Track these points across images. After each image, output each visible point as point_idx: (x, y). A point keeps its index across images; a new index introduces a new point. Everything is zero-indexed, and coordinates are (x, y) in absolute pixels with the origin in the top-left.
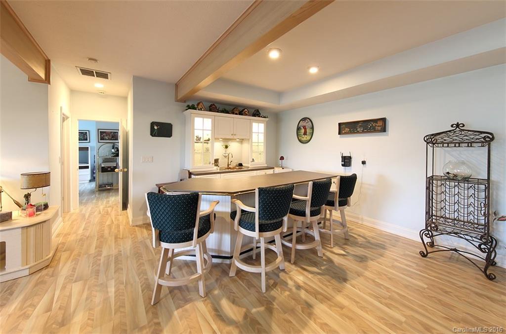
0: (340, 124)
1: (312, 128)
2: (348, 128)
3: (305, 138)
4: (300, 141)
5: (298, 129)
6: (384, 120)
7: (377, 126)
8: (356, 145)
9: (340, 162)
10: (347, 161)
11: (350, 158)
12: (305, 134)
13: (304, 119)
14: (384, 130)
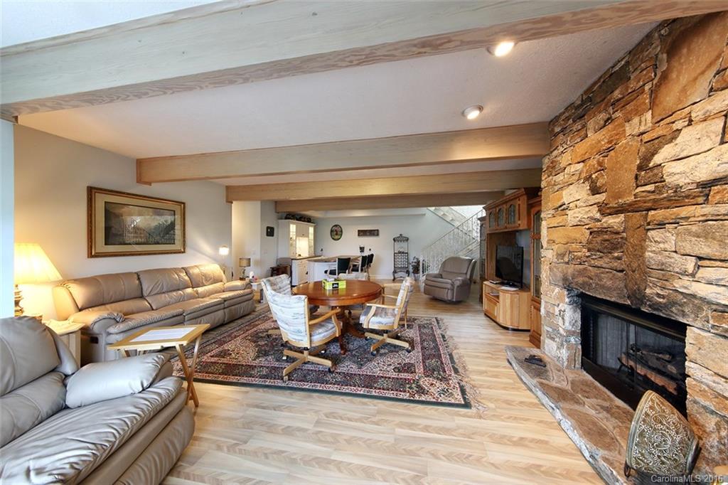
0: (359, 231)
1: (342, 231)
2: (362, 233)
3: (336, 237)
4: (333, 239)
5: (332, 231)
6: (378, 230)
7: (373, 233)
8: (367, 242)
9: (359, 250)
10: (362, 249)
11: (364, 248)
12: (337, 234)
13: (336, 226)
14: (378, 235)
